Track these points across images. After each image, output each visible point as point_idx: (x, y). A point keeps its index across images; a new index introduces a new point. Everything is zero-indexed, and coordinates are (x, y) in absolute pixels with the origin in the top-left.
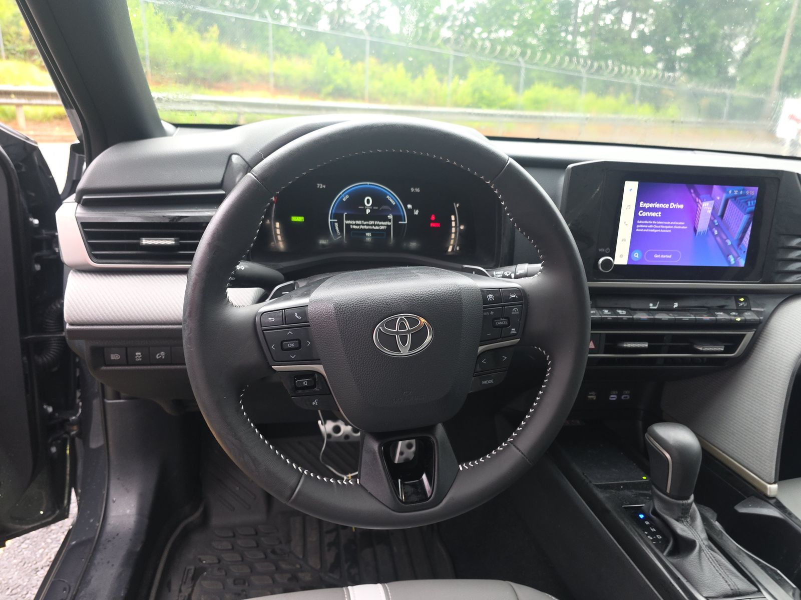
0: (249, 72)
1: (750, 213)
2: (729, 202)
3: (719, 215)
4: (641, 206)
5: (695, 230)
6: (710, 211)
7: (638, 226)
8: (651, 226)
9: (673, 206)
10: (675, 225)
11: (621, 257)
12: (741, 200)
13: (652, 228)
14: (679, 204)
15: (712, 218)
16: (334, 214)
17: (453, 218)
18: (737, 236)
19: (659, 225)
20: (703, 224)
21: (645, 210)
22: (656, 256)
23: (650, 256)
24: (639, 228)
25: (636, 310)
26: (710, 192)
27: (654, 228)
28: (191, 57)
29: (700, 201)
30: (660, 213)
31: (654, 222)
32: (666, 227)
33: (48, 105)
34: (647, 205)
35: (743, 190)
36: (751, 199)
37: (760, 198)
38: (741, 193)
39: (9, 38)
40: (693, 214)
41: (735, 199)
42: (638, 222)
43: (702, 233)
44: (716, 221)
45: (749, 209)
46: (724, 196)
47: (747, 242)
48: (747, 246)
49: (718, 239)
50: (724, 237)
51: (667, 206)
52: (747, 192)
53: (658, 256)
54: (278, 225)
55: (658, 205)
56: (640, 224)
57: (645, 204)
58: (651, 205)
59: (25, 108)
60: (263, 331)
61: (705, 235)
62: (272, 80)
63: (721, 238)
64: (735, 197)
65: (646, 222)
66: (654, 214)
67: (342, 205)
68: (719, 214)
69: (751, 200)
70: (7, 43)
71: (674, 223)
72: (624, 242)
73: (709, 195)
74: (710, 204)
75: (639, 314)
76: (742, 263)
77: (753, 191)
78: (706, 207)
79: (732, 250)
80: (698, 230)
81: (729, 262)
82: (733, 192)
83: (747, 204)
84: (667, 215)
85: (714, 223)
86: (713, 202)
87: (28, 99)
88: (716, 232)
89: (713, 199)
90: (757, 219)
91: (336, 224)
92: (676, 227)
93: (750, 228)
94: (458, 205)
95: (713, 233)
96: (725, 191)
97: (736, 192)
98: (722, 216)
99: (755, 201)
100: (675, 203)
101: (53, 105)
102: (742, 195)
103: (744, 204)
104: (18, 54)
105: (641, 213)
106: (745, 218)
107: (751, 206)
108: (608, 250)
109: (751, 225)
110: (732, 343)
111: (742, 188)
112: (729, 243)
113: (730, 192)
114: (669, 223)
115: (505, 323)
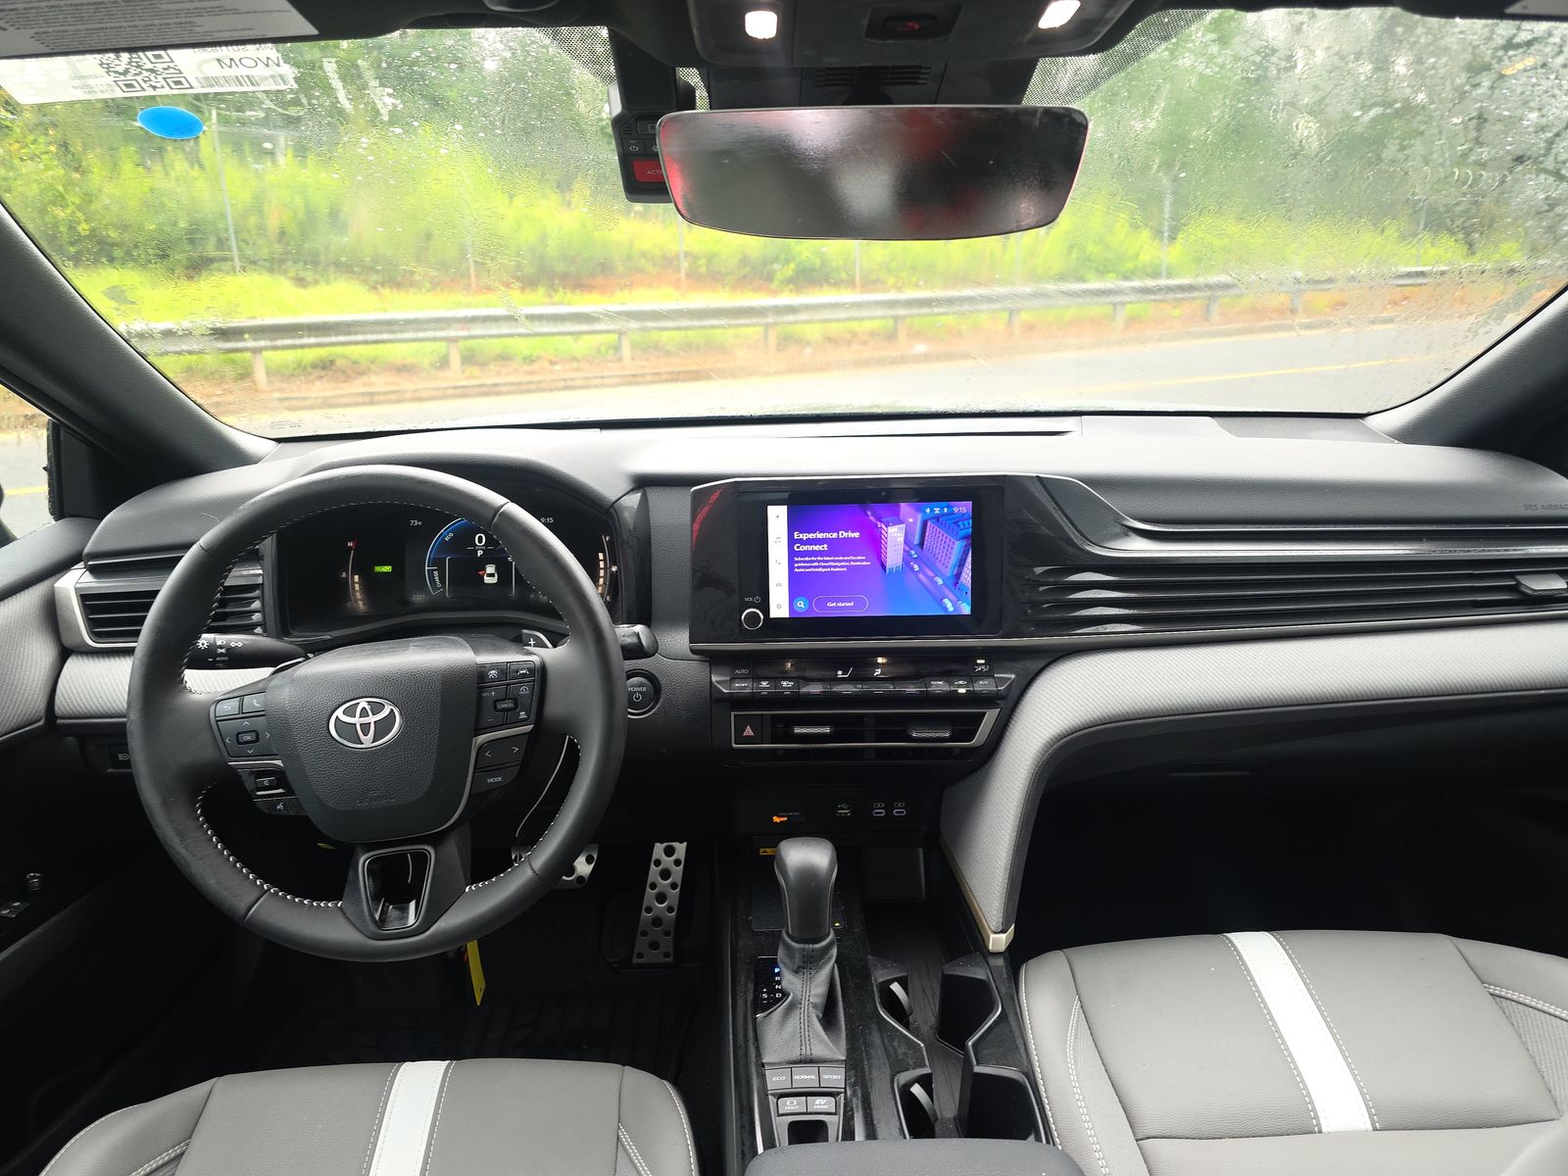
0: (644, 255)
1: (966, 537)
2: (929, 523)
3: (917, 546)
4: (796, 537)
5: (884, 567)
6: (901, 539)
7: (796, 565)
8: (816, 564)
9: (844, 534)
10: (850, 561)
11: (780, 606)
12: (947, 520)
13: (818, 567)
14: (852, 532)
15: (907, 549)
16: (434, 559)
17: (601, 556)
18: (950, 572)
19: (827, 561)
20: (894, 555)
21: (802, 542)
22: (830, 604)
23: (822, 604)
24: (799, 567)
25: (809, 680)
26: (897, 513)
27: (819, 566)
28: (544, 238)
29: (883, 526)
30: (825, 546)
31: (819, 558)
32: (838, 564)
33: (302, 347)
34: (804, 536)
35: (948, 507)
36: (962, 517)
37: (977, 515)
38: (946, 510)
39: (246, 236)
40: (874, 543)
41: (938, 521)
42: (796, 559)
43: (894, 570)
44: (913, 552)
45: (962, 533)
46: (920, 517)
47: (969, 579)
48: (970, 584)
49: (921, 576)
50: (931, 574)
51: (835, 535)
52: (956, 510)
53: (834, 604)
54: (356, 578)
55: (820, 536)
56: (798, 562)
57: (801, 536)
58: (811, 536)
59: (267, 354)
60: (217, 721)
61: (898, 574)
62: (685, 265)
63: (925, 575)
64: (937, 518)
65: (807, 559)
66: (816, 548)
67: (444, 546)
68: (916, 541)
69: (963, 520)
70: (243, 245)
71: (849, 558)
72: (779, 587)
73: (896, 518)
74: (899, 528)
75: (811, 686)
76: (966, 609)
77: (964, 508)
78: (894, 536)
79: (948, 593)
80: (889, 565)
81: (946, 609)
82: (932, 510)
83: (958, 526)
84: (837, 548)
85: (911, 555)
86: (903, 526)
87: (271, 340)
88: (916, 568)
89: (903, 523)
90: (978, 543)
91: (436, 573)
92: (853, 563)
93: (969, 559)
94: (607, 538)
95: (912, 569)
96: (918, 510)
97: (937, 511)
98: (921, 544)
99: (971, 521)
100: (846, 532)
101: (310, 346)
102: (947, 514)
103: (953, 526)
104: (262, 263)
105: (798, 547)
106: (958, 546)
107: (967, 527)
108: (757, 599)
109: (970, 554)
110: (966, 726)
111: (944, 504)
112: (940, 581)
113: (928, 510)
114: (841, 558)
115: (511, 705)
